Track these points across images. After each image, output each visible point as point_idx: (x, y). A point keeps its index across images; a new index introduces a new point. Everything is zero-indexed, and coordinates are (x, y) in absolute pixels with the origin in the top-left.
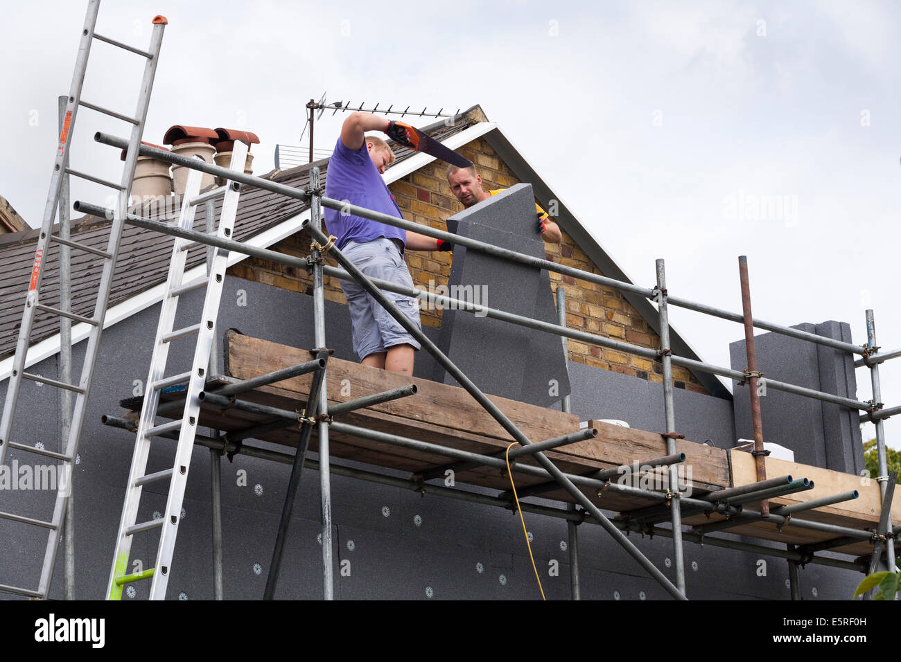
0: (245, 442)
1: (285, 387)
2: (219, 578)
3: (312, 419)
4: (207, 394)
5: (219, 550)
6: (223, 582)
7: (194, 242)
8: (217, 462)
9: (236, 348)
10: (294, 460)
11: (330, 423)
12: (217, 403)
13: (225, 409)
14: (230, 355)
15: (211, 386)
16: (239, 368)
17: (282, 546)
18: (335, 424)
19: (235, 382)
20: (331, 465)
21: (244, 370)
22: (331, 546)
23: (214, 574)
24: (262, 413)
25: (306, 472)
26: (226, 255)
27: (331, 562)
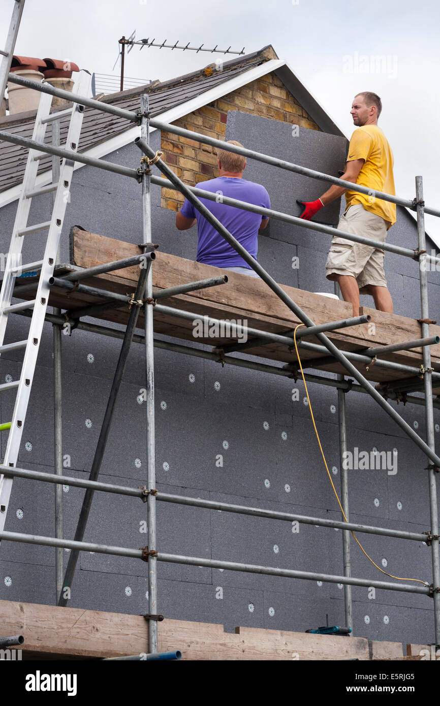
0: (82, 319)
1: (118, 275)
2: (59, 430)
3: (140, 302)
4: (56, 279)
5: (60, 408)
6: (62, 434)
7: (45, 153)
8: (59, 335)
9: (80, 242)
10: (125, 336)
11: (154, 305)
12: (63, 286)
13: (70, 292)
14: (75, 248)
15: (59, 272)
16: (82, 258)
17: (113, 406)
18: (158, 306)
19: (78, 270)
20: (155, 340)
21: (86, 260)
22: (153, 406)
23: (55, 427)
24: (99, 295)
25: (134, 345)
26: (72, 165)
27: (153, 419)
